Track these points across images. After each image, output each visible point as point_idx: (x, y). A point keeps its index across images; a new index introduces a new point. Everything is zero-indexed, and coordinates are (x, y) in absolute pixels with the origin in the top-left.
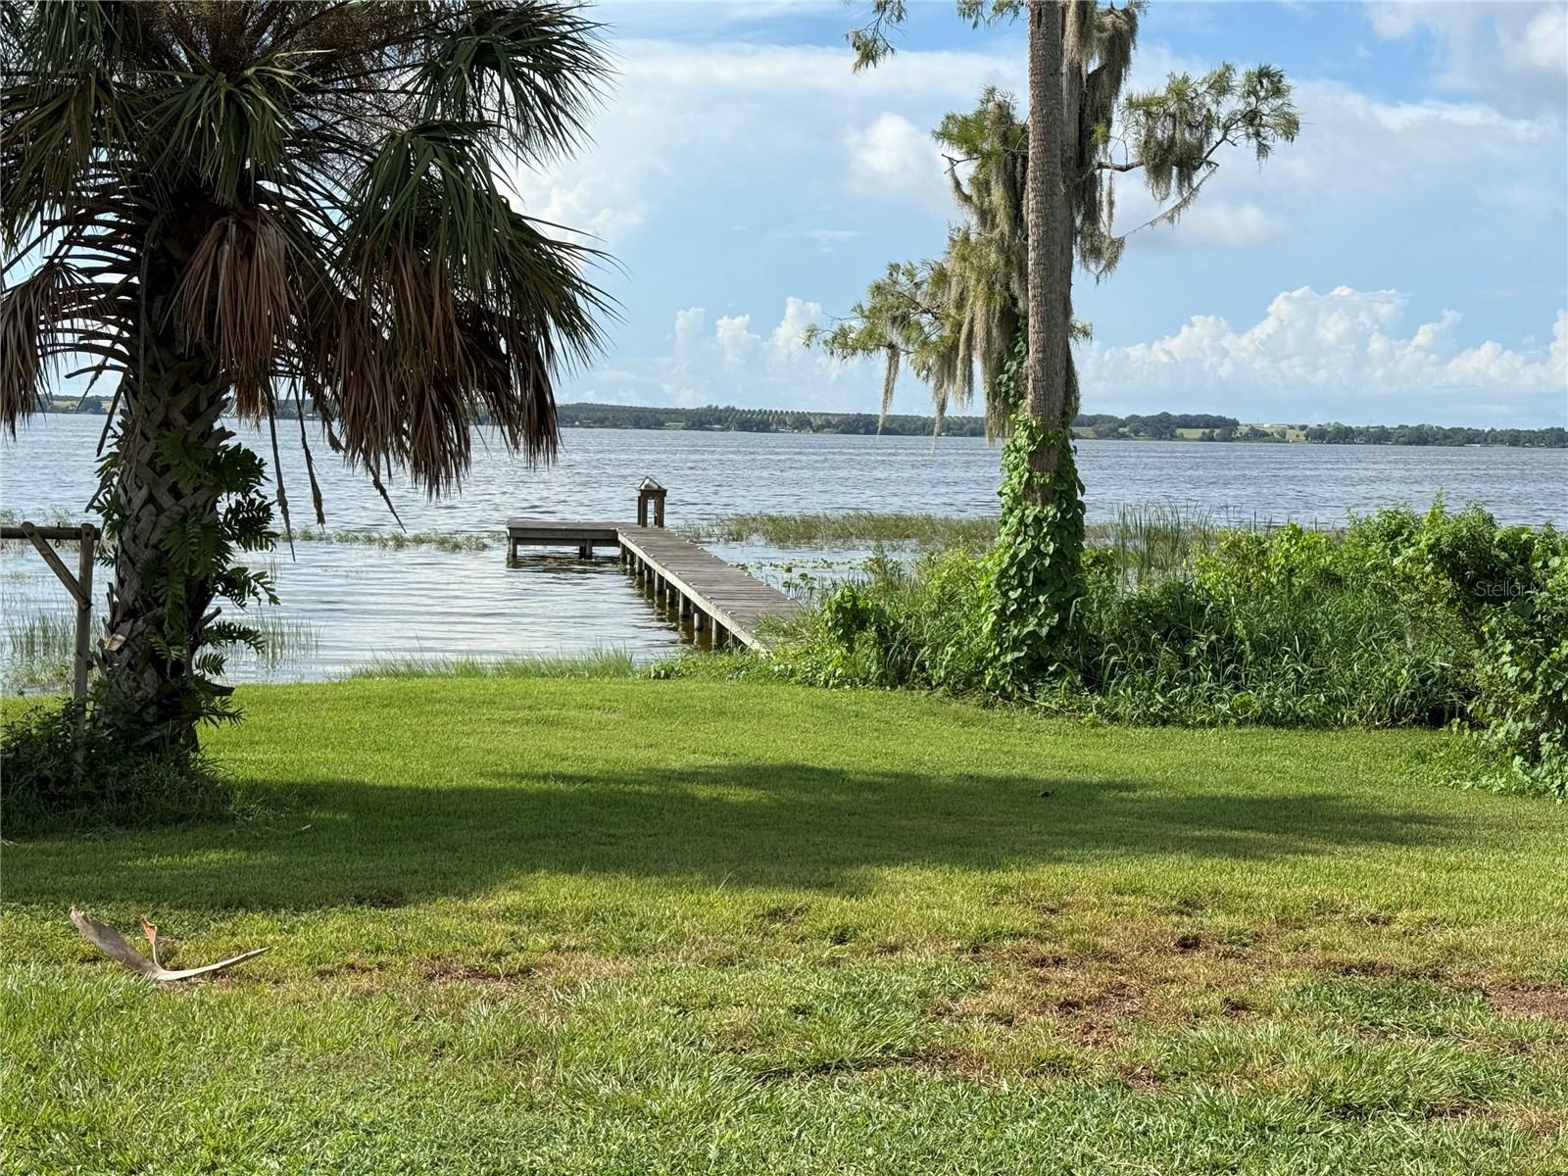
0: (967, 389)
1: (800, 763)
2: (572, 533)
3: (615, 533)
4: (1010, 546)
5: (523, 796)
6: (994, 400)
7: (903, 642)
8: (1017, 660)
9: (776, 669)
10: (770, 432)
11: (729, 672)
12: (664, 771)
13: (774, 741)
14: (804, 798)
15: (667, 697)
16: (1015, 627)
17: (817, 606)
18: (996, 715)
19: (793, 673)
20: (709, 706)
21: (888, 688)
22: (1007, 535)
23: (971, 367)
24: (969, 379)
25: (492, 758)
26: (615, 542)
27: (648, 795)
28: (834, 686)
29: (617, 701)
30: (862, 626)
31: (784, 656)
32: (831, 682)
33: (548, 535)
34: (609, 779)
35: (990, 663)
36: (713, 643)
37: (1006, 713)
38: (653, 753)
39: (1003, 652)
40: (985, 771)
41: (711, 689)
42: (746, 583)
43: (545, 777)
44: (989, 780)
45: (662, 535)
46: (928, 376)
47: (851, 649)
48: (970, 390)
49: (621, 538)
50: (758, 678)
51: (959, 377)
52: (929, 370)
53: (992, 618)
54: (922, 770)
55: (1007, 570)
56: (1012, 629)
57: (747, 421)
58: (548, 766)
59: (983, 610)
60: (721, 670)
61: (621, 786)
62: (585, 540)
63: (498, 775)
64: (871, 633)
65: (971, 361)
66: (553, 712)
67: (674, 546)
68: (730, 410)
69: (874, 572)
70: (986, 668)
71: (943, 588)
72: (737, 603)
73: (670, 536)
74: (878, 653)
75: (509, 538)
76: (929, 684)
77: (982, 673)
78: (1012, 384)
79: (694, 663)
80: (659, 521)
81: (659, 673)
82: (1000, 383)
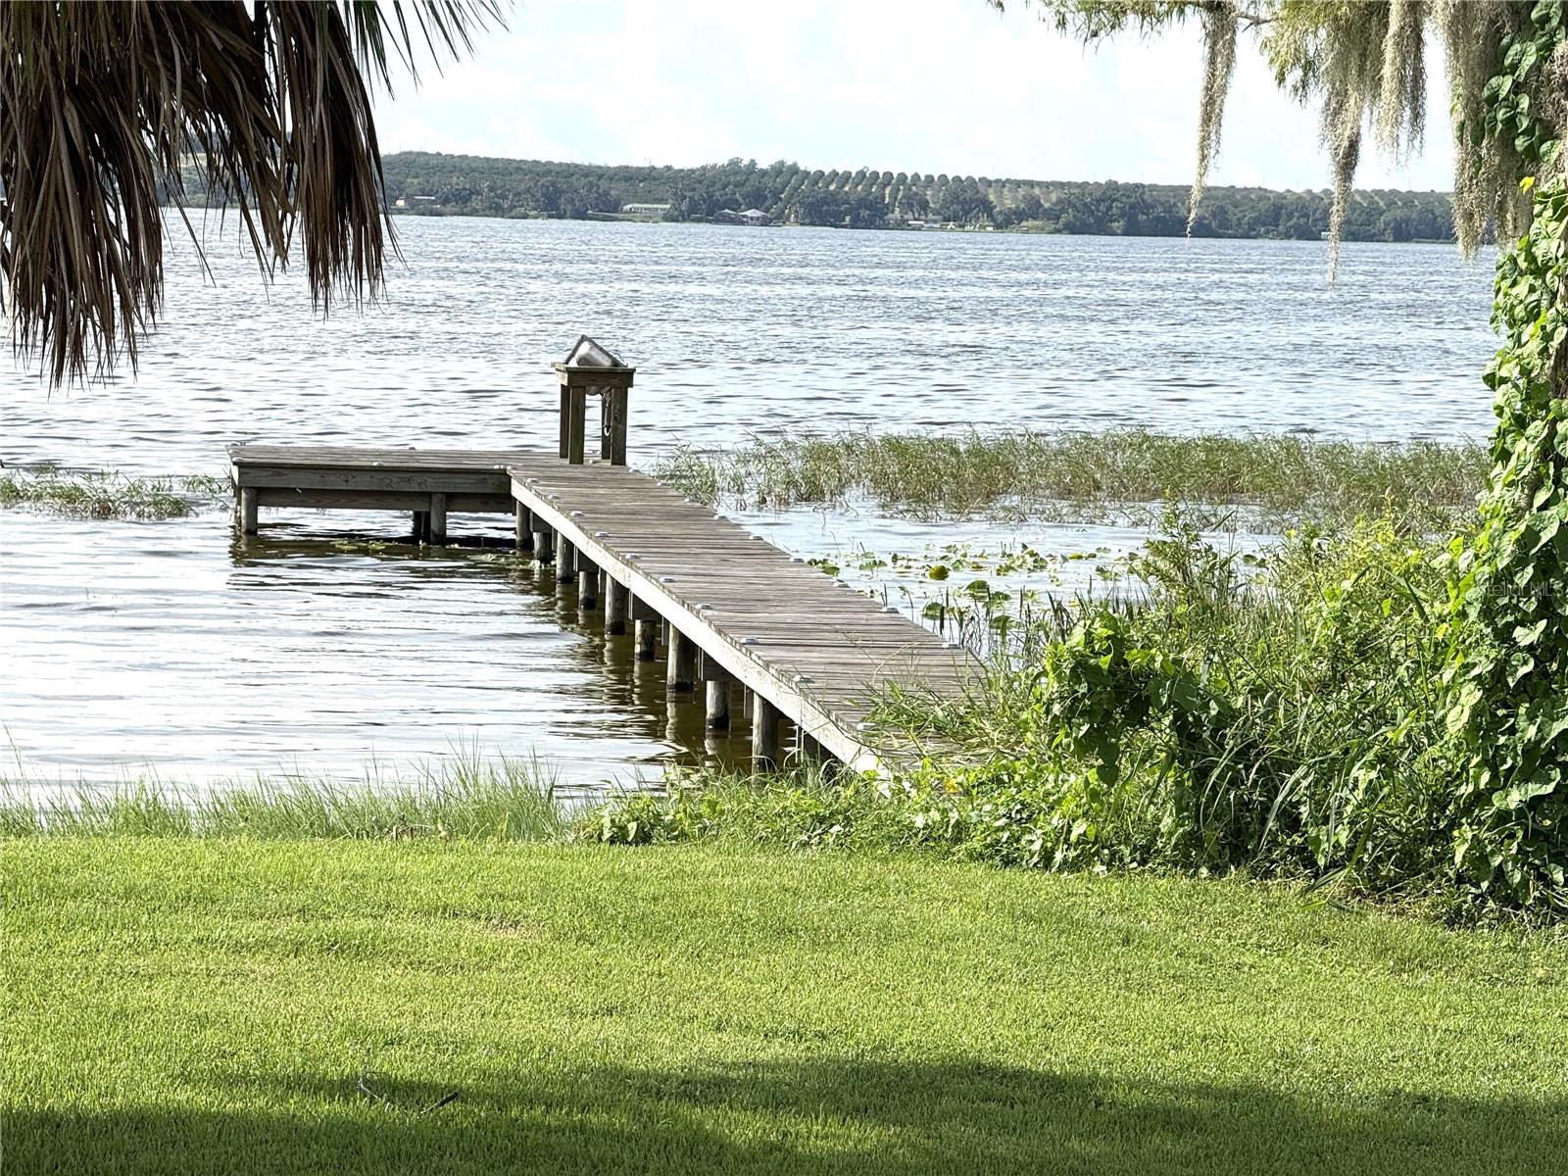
0: (1407, 113)
1: (988, 1058)
2: (395, 477)
3: (504, 478)
4: (1518, 513)
5: (292, 1134)
6: (1477, 142)
7: (1242, 755)
8: (1535, 803)
9: (919, 821)
10: (886, 227)
11: (802, 828)
12: (645, 1075)
13: (919, 1002)
14: (1001, 1147)
15: (644, 890)
16: (1531, 718)
17: (1016, 666)
18: (1483, 942)
19: (961, 831)
20: (752, 913)
21: (1204, 871)
22: (1512, 484)
23: (1418, 58)
24: (1413, 88)
25: (210, 1037)
26: (503, 500)
27: (605, 1135)
28: (1067, 865)
29: (521, 898)
30: (1138, 714)
31: (939, 788)
32: (1058, 857)
33: (335, 482)
34: (504, 1092)
35: (1466, 810)
36: (755, 756)
37: (1506, 940)
38: (614, 1030)
39: (1500, 783)
40: (1459, 1086)
41: (753, 869)
42: (833, 606)
43: (345, 1088)
44: (1468, 1108)
45: (621, 482)
46: (1304, 84)
47: (1109, 774)
48: (1417, 116)
49: (518, 491)
50: (873, 845)
51: (1388, 85)
52: (1309, 66)
53: (1471, 695)
54: (1300, 1080)
55: (1507, 574)
56: (1522, 723)
57: (831, 199)
58: (349, 1061)
59: (1448, 675)
60: (780, 824)
61: (539, 1110)
62: (428, 496)
63: (228, 1081)
64: (1160, 733)
65: (1419, 41)
66: (364, 924)
67: (651, 512)
68: (786, 173)
69: (1164, 577)
70: (1454, 824)
71: (1343, 621)
72: (814, 655)
73: (639, 483)
74: (1179, 784)
75: (237, 490)
76: (1310, 862)
77: (1445, 836)
78: (1525, 102)
79: (713, 805)
80: (615, 448)
81: (623, 829)
82: (1493, 99)
